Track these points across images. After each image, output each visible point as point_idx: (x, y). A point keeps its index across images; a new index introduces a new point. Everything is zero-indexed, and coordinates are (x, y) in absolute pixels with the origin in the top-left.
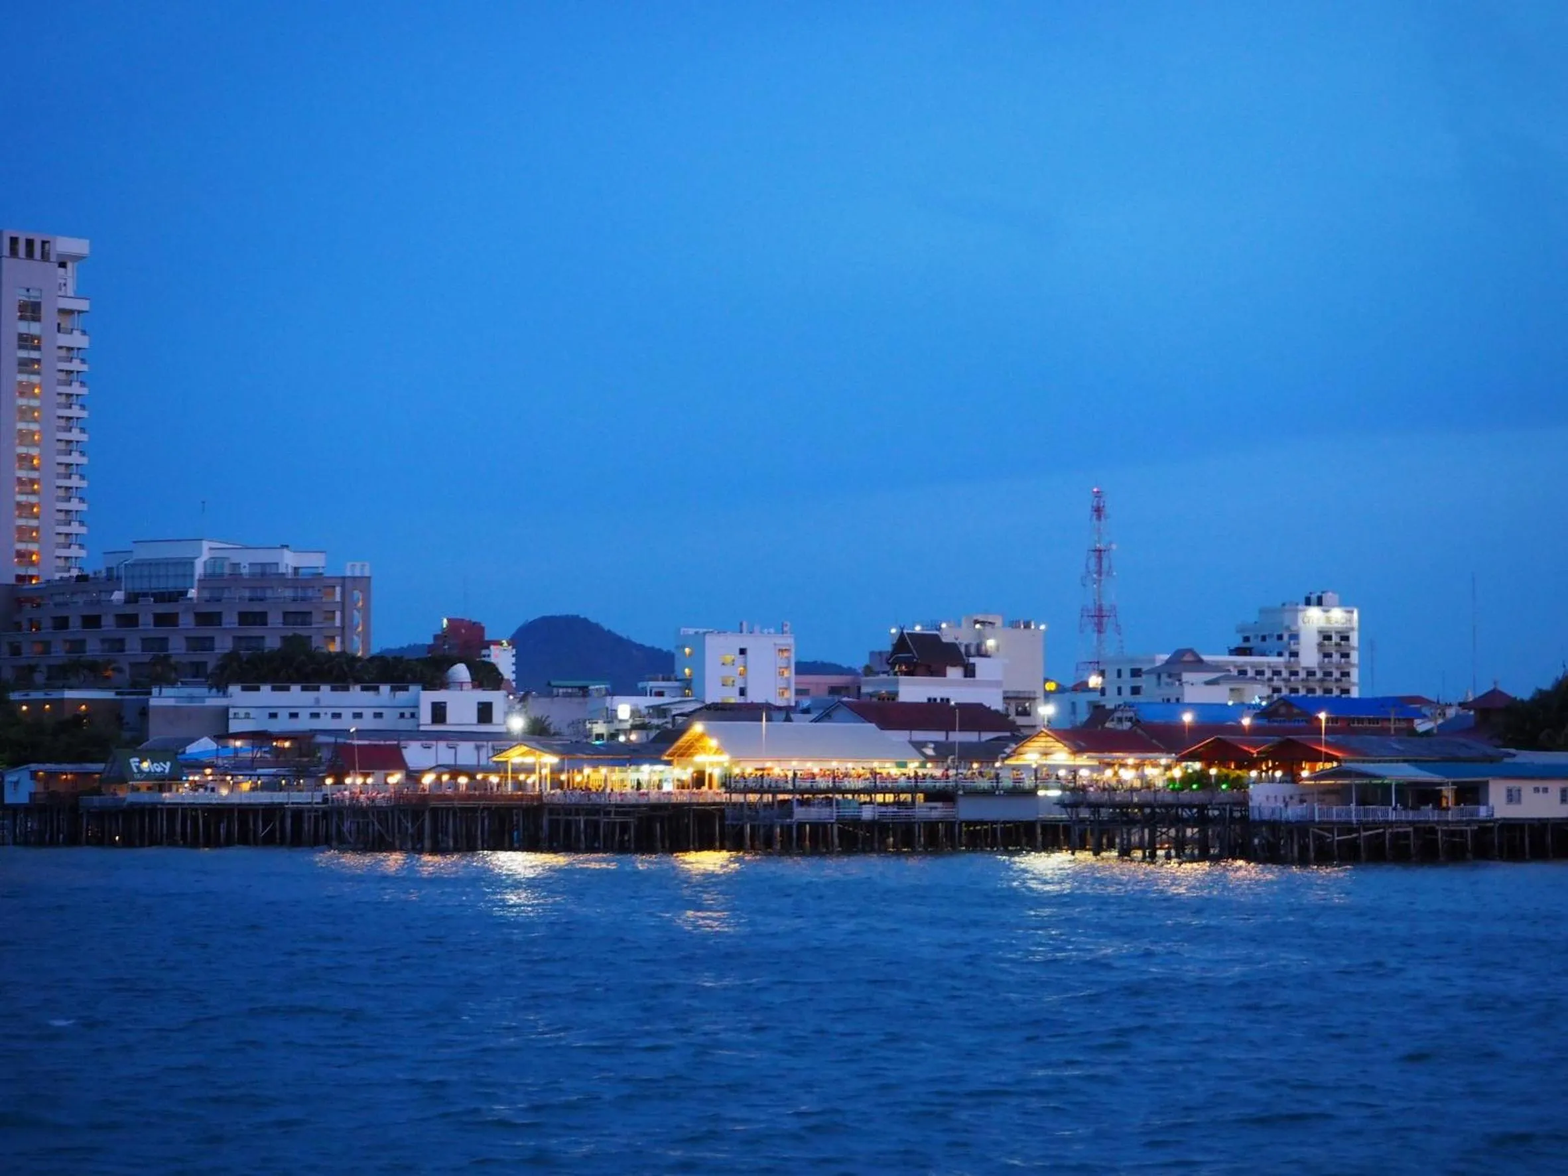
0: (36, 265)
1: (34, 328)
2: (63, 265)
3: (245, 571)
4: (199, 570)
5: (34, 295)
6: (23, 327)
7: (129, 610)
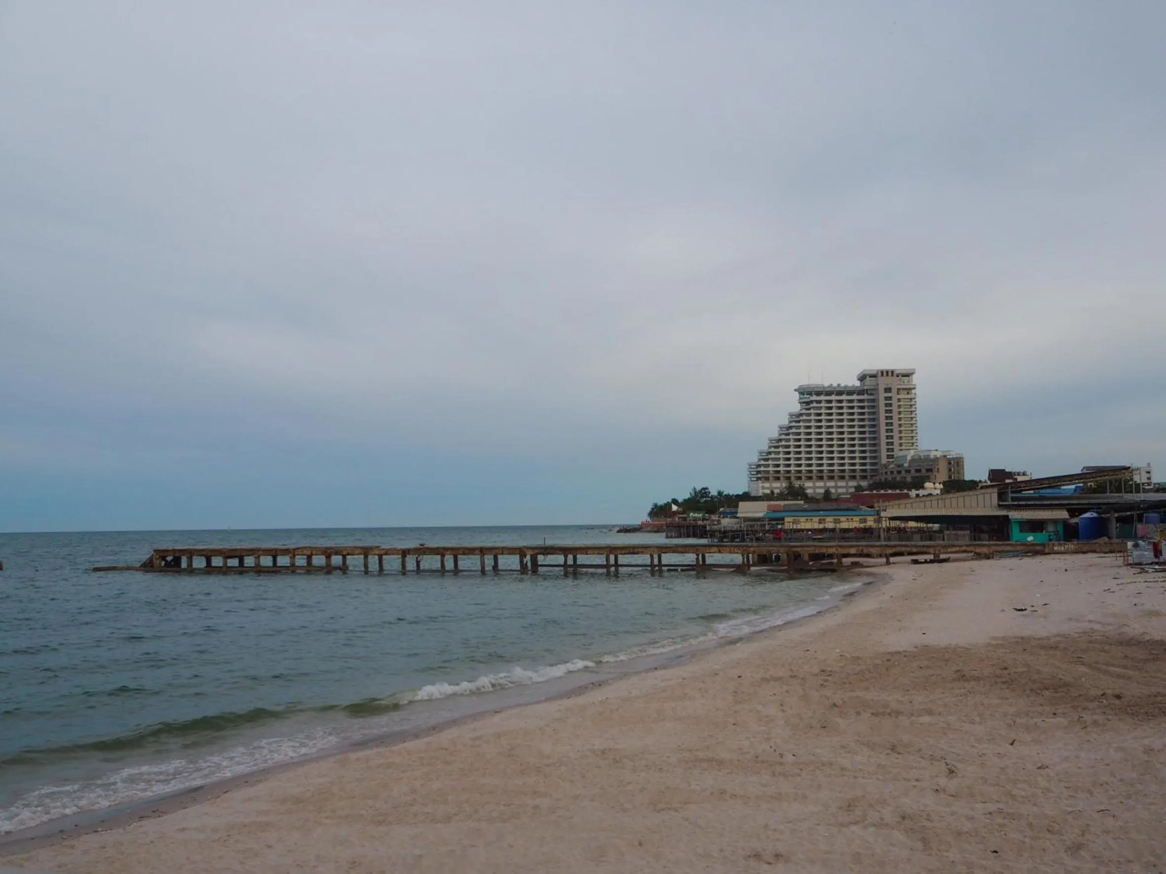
0: (890, 377)
1: (890, 395)
2: (898, 376)
3: (922, 457)
4: (909, 458)
5: (890, 386)
6: (886, 395)
7: (909, 469)
